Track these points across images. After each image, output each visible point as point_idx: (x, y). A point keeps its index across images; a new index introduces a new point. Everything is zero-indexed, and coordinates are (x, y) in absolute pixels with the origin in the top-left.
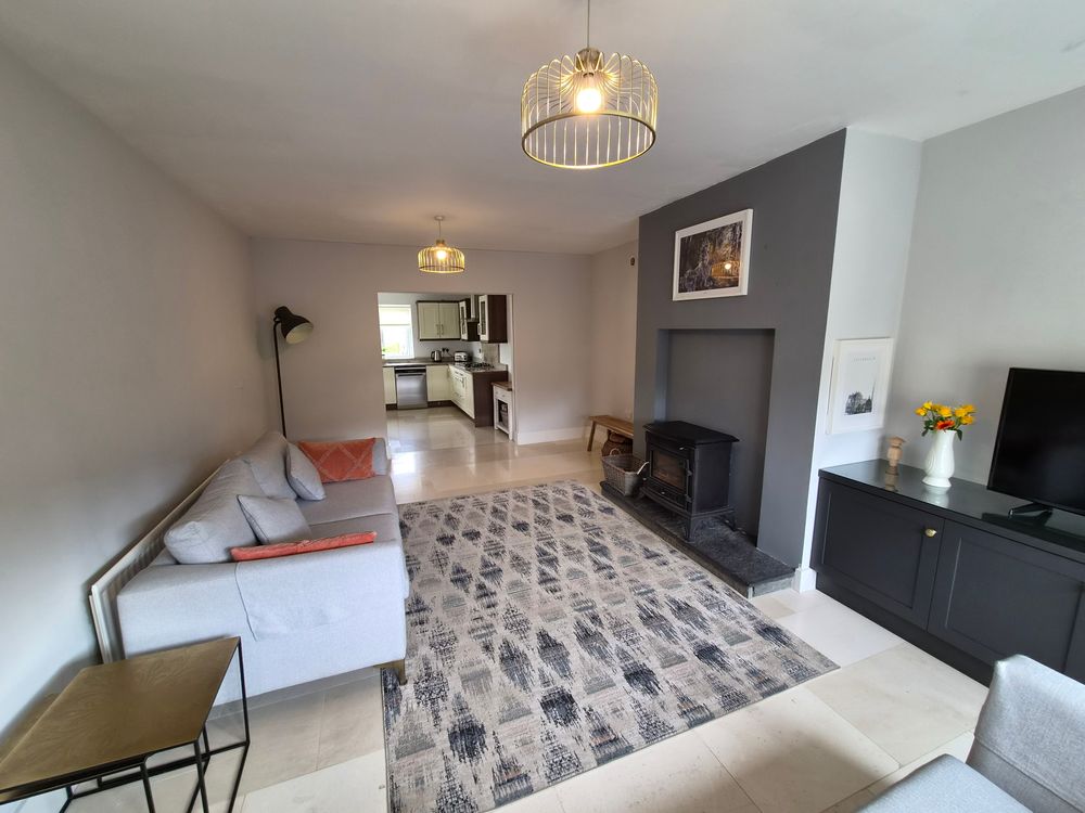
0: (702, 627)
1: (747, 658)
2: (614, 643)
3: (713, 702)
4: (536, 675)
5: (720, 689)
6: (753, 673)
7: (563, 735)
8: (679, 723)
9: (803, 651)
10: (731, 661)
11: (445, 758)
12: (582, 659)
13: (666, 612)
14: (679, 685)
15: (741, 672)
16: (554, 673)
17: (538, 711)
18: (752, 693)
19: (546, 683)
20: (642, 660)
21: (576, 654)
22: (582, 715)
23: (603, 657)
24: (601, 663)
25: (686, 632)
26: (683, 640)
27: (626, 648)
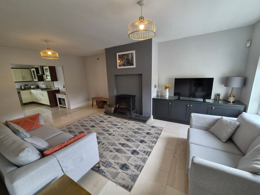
0: (144, 130)
1: (153, 132)
2: (134, 139)
3: (155, 140)
4: (126, 150)
5: (154, 137)
6: (156, 133)
7: (139, 156)
8: (153, 144)
9: (159, 128)
10: (152, 133)
11: (124, 172)
12: (131, 144)
13: (137, 130)
14: (149, 140)
15: (154, 134)
16: (128, 148)
17: (132, 155)
18: (158, 136)
19: (129, 151)
20: (141, 139)
21: (129, 143)
22: (139, 152)
23: (134, 142)
24: (135, 143)
25: (143, 132)
26: (143, 133)
27: (136, 139)
